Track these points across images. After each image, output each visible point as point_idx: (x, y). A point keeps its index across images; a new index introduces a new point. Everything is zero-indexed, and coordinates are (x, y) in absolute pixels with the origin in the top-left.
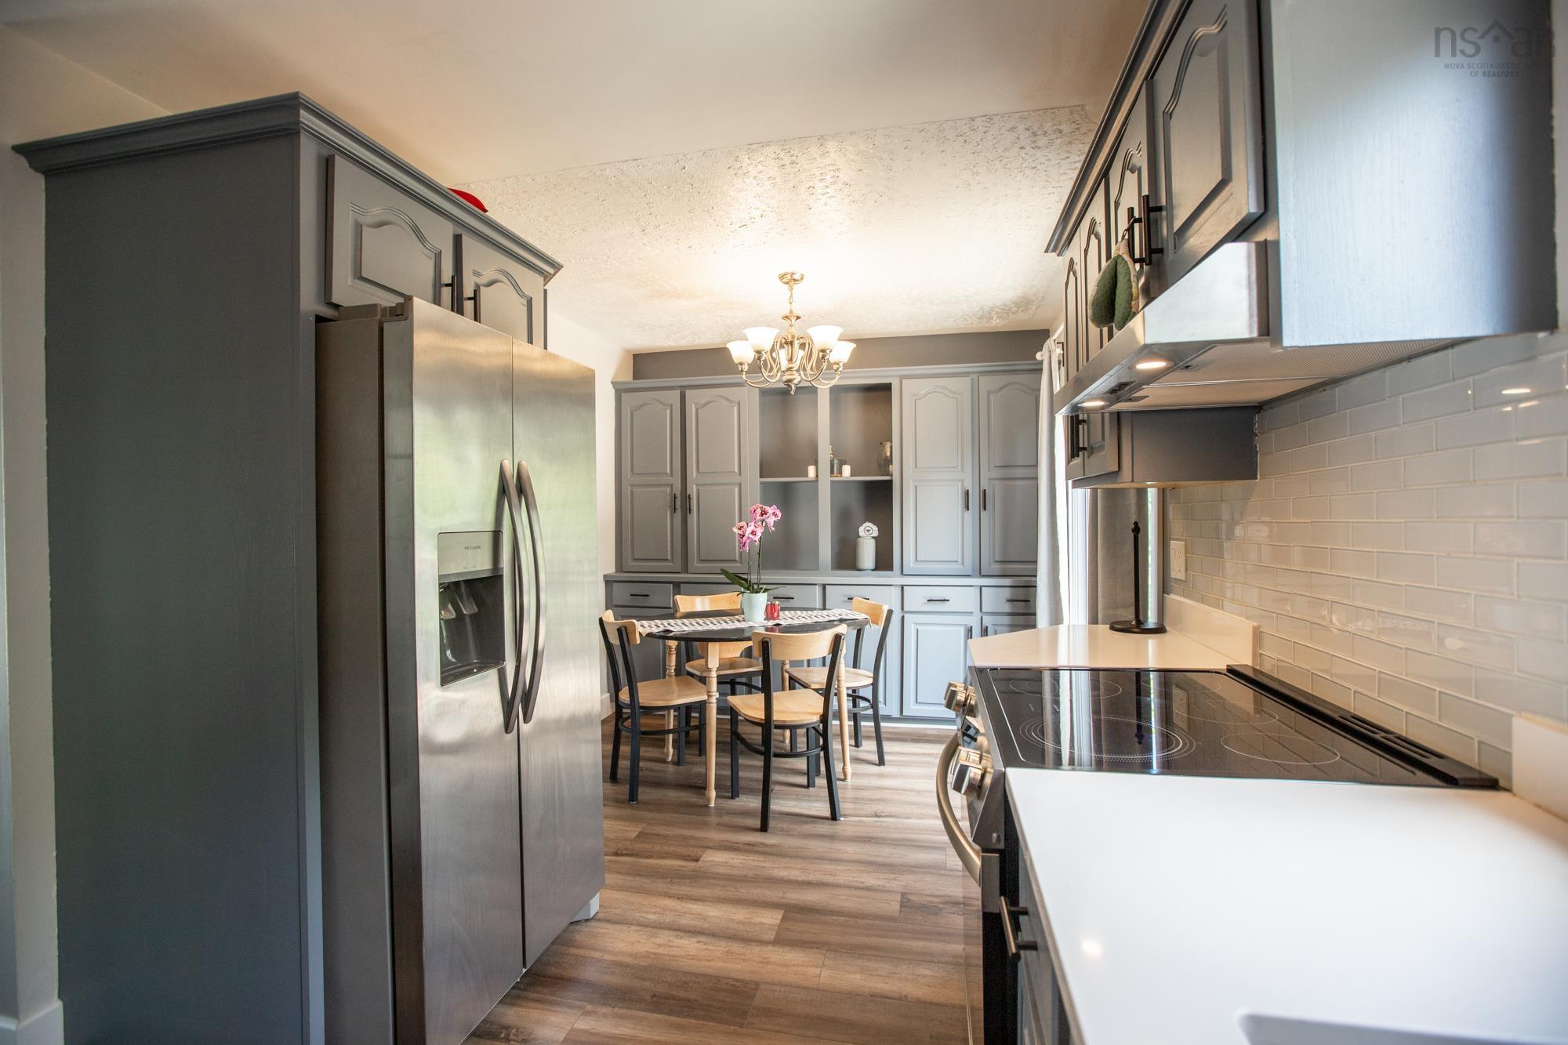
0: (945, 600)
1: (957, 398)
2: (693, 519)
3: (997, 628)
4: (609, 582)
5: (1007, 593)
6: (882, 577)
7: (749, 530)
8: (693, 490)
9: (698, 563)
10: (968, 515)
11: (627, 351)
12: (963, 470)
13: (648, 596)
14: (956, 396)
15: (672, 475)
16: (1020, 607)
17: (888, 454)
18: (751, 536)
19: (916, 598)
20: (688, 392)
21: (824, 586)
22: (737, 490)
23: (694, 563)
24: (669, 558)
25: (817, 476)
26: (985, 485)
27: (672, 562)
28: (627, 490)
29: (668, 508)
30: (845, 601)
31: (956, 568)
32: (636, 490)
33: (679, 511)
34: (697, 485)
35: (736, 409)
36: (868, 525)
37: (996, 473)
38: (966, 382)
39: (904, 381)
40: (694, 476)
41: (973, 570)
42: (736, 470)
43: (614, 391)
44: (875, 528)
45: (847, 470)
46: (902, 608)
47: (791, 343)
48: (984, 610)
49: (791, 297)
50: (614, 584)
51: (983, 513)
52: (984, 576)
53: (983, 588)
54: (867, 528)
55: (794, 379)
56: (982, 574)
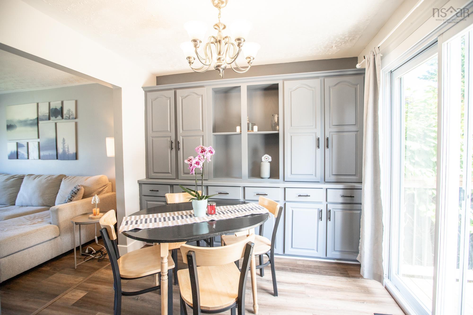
0: (307, 196)
1: (313, 90)
2: (181, 153)
3: (335, 210)
4: (141, 184)
5: (341, 192)
6: (274, 182)
7: (194, 162)
8: (180, 139)
9: (183, 175)
10: (318, 150)
11: (153, 74)
12: (316, 128)
13: (158, 191)
14: (313, 89)
15: (171, 132)
16: (348, 200)
17: (276, 121)
18: (195, 165)
19: (291, 194)
20: (178, 91)
21: (244, 188)
22: (201, 139)
23: (181, 175)
24: (170, 172)
25: (241, 132)
26: (327, 135)
27: (171, 174)
28: (150, 139)
29: (169, 148)
30: (254, 196)
31: (313, 178)
32: (154, 139)
33: (174, 150)
34: (182, 136)
35: (200, 99)
36: (267, 156)
37: (335, 129)
38: (318, 81)
39: (285, 82)
40: (181, 132)
41: (321, 179)
42: (201, 129)
43: (144, 92)
44: (270, 157)
45: (256, 128)
46: (285, 199)
47: (220, 41)
48: (328, 201)
49: (220, 14)
50: (143, 185)
51: (327, 150)
52: (326, 182)
53: (328, 190)
54: (266, 157)
55: (221, 65)
56: (326, 181)
